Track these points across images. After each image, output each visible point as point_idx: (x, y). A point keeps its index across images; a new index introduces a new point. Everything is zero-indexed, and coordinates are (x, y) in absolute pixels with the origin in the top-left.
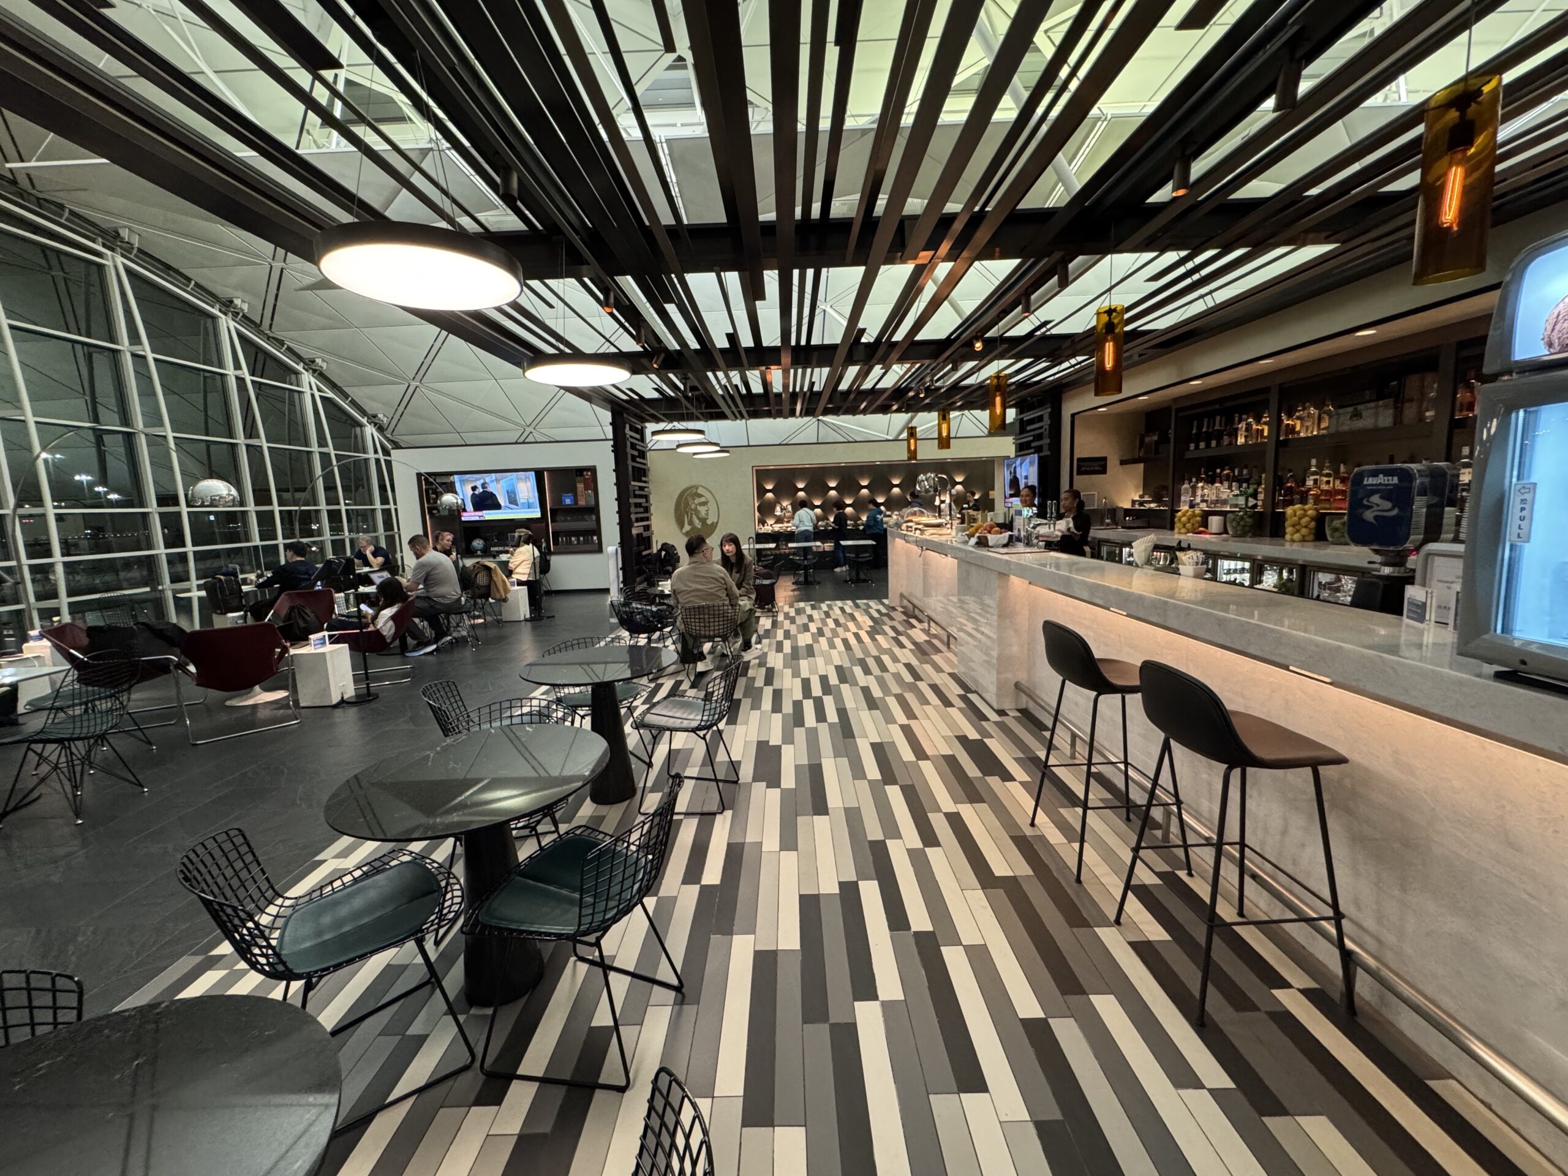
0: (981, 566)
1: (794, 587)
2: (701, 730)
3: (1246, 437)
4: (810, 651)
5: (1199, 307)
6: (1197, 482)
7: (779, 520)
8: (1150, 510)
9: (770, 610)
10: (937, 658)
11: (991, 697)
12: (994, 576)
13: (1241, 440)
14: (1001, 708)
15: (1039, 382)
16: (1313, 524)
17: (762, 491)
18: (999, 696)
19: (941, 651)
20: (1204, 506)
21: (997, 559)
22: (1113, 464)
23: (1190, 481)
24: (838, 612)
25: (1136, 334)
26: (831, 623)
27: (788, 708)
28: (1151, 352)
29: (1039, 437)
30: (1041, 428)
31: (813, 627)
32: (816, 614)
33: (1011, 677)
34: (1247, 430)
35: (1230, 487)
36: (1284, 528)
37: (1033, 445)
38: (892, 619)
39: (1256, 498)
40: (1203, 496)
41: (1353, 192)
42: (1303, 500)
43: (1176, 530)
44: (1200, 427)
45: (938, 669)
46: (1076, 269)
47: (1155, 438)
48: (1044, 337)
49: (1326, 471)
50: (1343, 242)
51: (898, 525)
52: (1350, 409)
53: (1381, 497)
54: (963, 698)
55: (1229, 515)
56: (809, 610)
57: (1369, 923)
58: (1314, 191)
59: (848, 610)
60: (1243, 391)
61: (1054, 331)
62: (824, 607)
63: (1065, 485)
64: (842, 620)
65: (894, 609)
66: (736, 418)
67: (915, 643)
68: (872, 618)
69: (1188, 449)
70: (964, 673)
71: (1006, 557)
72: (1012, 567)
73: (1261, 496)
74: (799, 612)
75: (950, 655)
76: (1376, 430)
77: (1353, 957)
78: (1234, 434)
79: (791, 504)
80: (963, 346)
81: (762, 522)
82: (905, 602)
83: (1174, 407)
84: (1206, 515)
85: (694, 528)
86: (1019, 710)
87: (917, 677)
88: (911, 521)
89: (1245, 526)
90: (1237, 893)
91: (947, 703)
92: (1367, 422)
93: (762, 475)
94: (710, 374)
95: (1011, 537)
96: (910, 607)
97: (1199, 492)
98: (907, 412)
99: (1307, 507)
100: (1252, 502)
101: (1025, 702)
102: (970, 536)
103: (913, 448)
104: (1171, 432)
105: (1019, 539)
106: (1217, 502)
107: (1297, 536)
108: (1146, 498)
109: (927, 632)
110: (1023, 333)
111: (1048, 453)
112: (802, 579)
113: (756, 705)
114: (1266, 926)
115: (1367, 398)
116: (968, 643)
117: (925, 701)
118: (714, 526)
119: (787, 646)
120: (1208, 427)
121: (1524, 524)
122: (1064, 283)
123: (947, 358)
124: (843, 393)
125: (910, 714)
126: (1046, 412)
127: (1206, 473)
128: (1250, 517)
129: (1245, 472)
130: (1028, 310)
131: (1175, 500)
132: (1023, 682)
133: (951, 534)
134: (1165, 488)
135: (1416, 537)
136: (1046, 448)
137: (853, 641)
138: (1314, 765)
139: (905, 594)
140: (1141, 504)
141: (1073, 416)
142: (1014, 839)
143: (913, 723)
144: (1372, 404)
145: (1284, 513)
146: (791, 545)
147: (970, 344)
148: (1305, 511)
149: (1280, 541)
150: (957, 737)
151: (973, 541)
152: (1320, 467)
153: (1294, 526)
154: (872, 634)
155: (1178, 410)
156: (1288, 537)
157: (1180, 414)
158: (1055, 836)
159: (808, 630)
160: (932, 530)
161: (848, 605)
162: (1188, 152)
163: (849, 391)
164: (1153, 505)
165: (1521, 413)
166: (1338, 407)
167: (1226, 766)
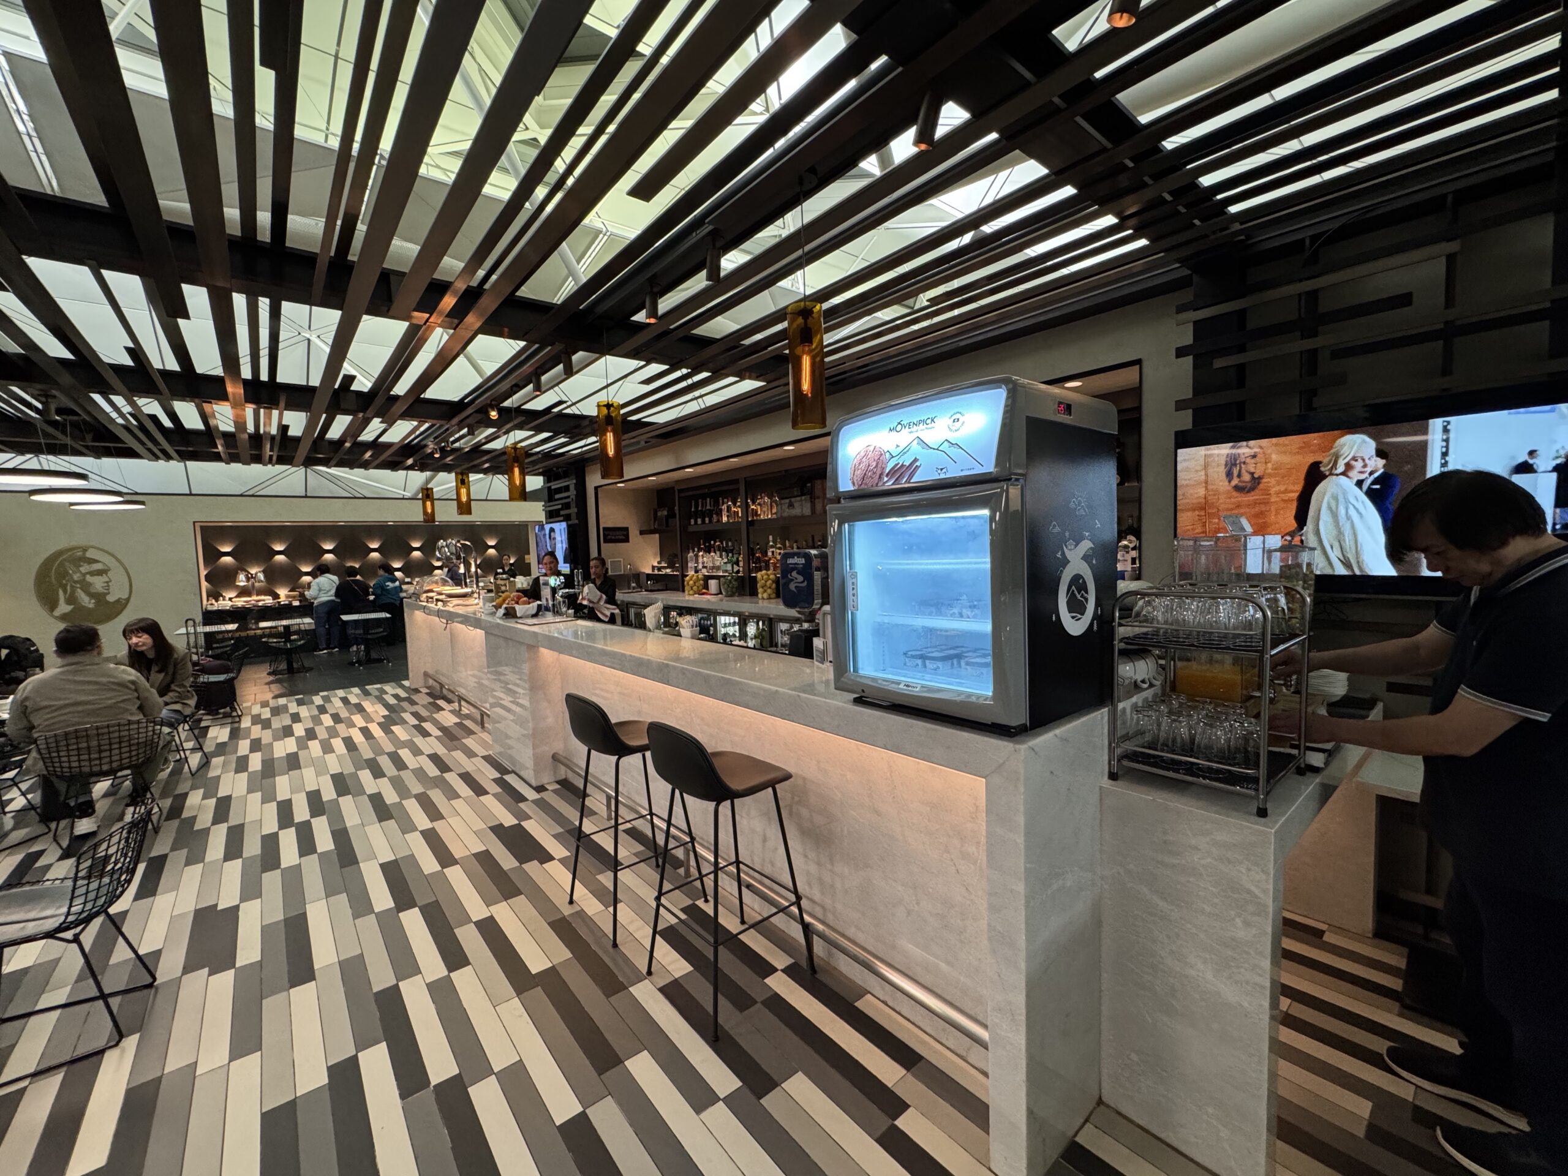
0: (511, 639)
1: (271, 678)
2: (68, 929)
3: (728, 516)
4: (293, 762)
5: (693, 407)
6: (699, 551)
7: (244, 592)
8: (666, 575)
9: (226, 716)
10: (469, 742)
11: (529, 775)
12: (523, 648)
13: (725, 519)
14: (539, 784)
15: (563, 454)
16: (774, 586)
17: (211, 555)
18: (537, 772)
19: (473, 733)
20: (705, 572)
21: (524, 631)
22: (634, 533)
23: (694, 551)
24: (338, 703)
25: (640, 424)
26: (327, 719)
27: (252, 847)
28: (654, 441)
29: (567, 506)
30: (568, 497)
31: (299, 730)
32: (304, 712)
33: (548, 750)
34: (728, 511)
35: (721, 556)
36: (757, 589)
37: (562, 513)
38: (413, 703)
39: (738, 565)
40: (703, 563)
41: (770, 349)
42: (767, 568)
43: (686, 592)
44: (697, 506)
45: (470, 754)
46: (580, 361)
47: (665, 513)
48: (560, 415)
49: (779, 545)
50: (768, 383)
51: (416, 596)
52: (787, 501)
53: (798, 573)
54: (500, 782)
55: (722, 579)
56: (293, 708)
57: (817, 896)
58: (747, 342)
59: (353, 700)
60: (723, 480)
61: (568, 411)
62: (318, 700)
63: (594, 553)
64: (344, 714)
65: (417, 691)
66: (157, 458)
67: (443, 729)
68: (387, 706)
69: (690, 524)
70: (500, 753)
71: (535, 629)
72: (540, 638)
73: (741, 564)
74: (276, 711)
75: (485, 736)
76: (803, 517)
77: (810, 928)
78: (719, 513)
79: (264, 572)
80: (478, 411)
81: (215, 595)
82: (431, 682)
83: (677, 488)
84: (707, 578)
85: (79, 609)
86: (558, 782)
87: (443, 767)
88: (431, 591)
89: (733, 588)
90: (738, 902)
91: (480, 791)
92: (797, 511)
93: (211, 535)
94: (97, 397)
95: (539, 606)
96: (438, 686)
97: (700, 560)
98: (422, 470)
99: (769, 572)
100: (736, 568)
101: (563, 773)
102: (497, 607)
103: (429, 511)
104: (676, 508)
105: (547, 609)
106: (713, 568)
107: (765, 595)
108: (664, 564)
109: (457, 713)
110: (540, 408)
111: (576, 522)
112: (283, 666)
113: (196, 857)
114: (761, 926)
115: (795, 494)
116: (505, 719)
117: (452, 794)
118: (120, 606)
119: (256, 762)
120: (702, 506)
121: (855, 598)
122: (569, 372)
123: (462, 421)
124: (332, 442)
125: (434, 814)
126: (571, 482)
127: (704, 544)
128: (736, 580)
129: (730, 544)
130: (539, 389)
131: (684, 567)
132: (561, 753)
133: (477, 604)
134: (676, 555)
135: (818, 601)
136: (574, 516)
137: (358, 738)
138: (772, 784)
139: (430, 672)
140: (659, 569)
141: (596, 488)
142: (553, 925)
143: (439, 825)
144: (799, 499)
145: (756, 577)
146: (263, 624)
147: (484, 411)
148: (768, 575)
149: (754, 599)
150: (492, 829)
151: (501, 611)
152: (775, 541)
153: (762, 587)
154: (386, 727)
155: (680, 491)
156: (760, 596)
157: (682, 495)
158: (592, 906)
159: (292, 734)
160: (456, 601)
161: (354, 695)
162: (655, 290)
163: (340, 442)
164: (668, 571)
165: (846, 525)
166: (781, 498)
167: (715, 803)
